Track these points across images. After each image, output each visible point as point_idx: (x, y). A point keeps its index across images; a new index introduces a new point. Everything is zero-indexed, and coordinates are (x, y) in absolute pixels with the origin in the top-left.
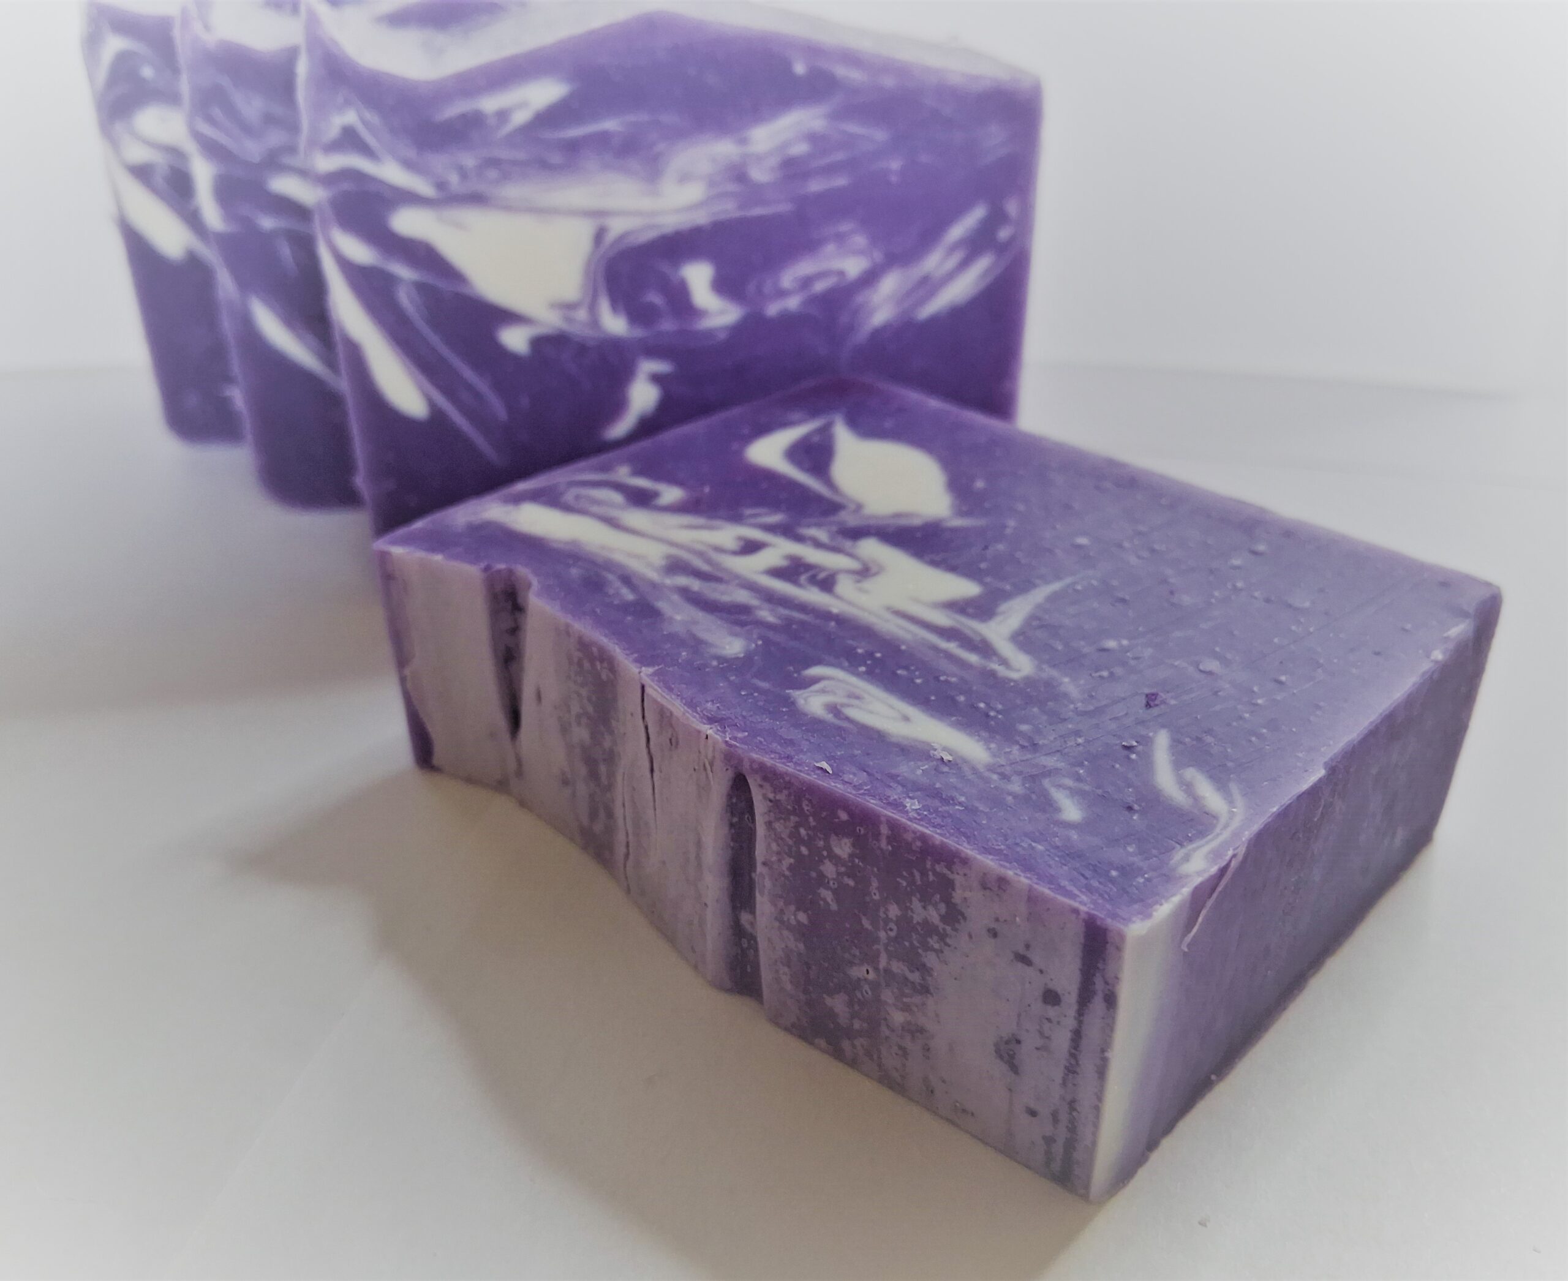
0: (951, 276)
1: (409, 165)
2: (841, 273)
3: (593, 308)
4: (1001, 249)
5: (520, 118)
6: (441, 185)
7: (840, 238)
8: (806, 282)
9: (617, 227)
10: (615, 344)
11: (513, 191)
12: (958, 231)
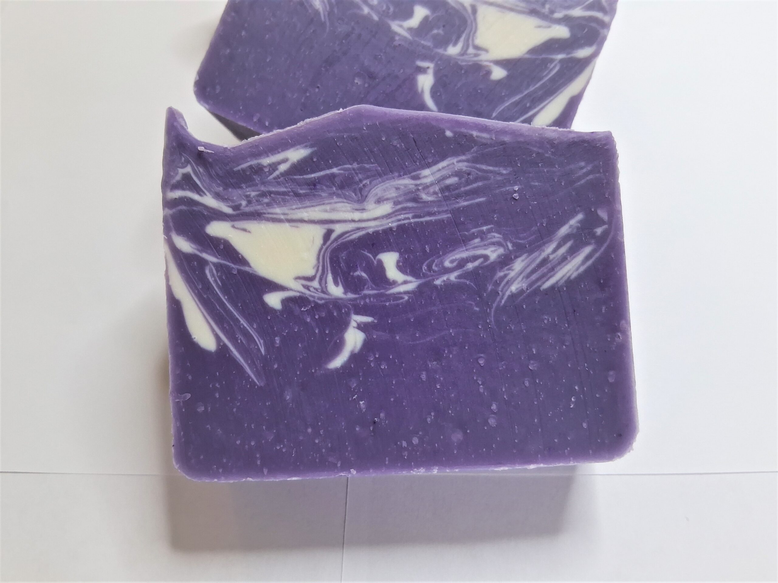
0: (564, 260)
1: (218, 196)
2: (486, 257)
3: (323, 280)
4: (600, 241)
5: (283, 168)
6: (236, 208)
7: (482, 236)
8: (462, 263)
9: (339, 229)
10: (336, 303)
11: (278, 210)
12: (564, 230)
